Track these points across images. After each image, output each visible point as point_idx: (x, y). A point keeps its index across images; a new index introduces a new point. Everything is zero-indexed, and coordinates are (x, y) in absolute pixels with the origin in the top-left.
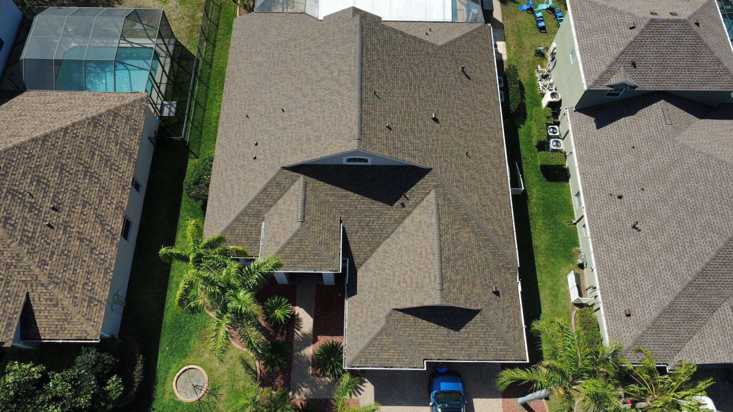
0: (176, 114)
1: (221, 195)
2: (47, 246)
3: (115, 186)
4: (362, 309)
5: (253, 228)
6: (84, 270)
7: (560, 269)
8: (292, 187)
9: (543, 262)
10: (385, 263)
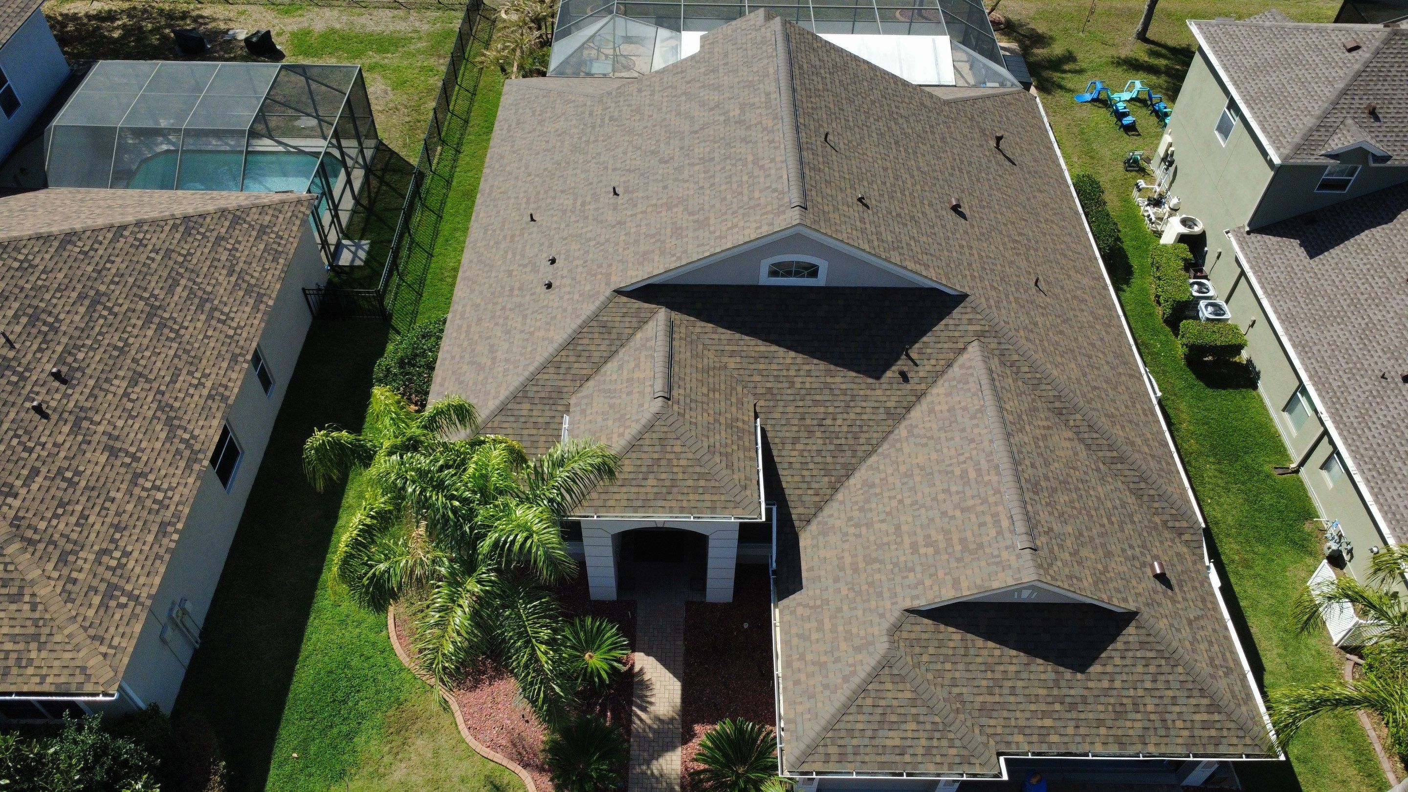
0: (367, 262)
1: (465, 368)
2: (25, 455)
3: (215, 352)
4: (820, 622)
5: (541, 431)
6: (108, 520)
7: (1285, 569)
8: (639, 335)
9: (1238, 552)
10: (871, 510)
